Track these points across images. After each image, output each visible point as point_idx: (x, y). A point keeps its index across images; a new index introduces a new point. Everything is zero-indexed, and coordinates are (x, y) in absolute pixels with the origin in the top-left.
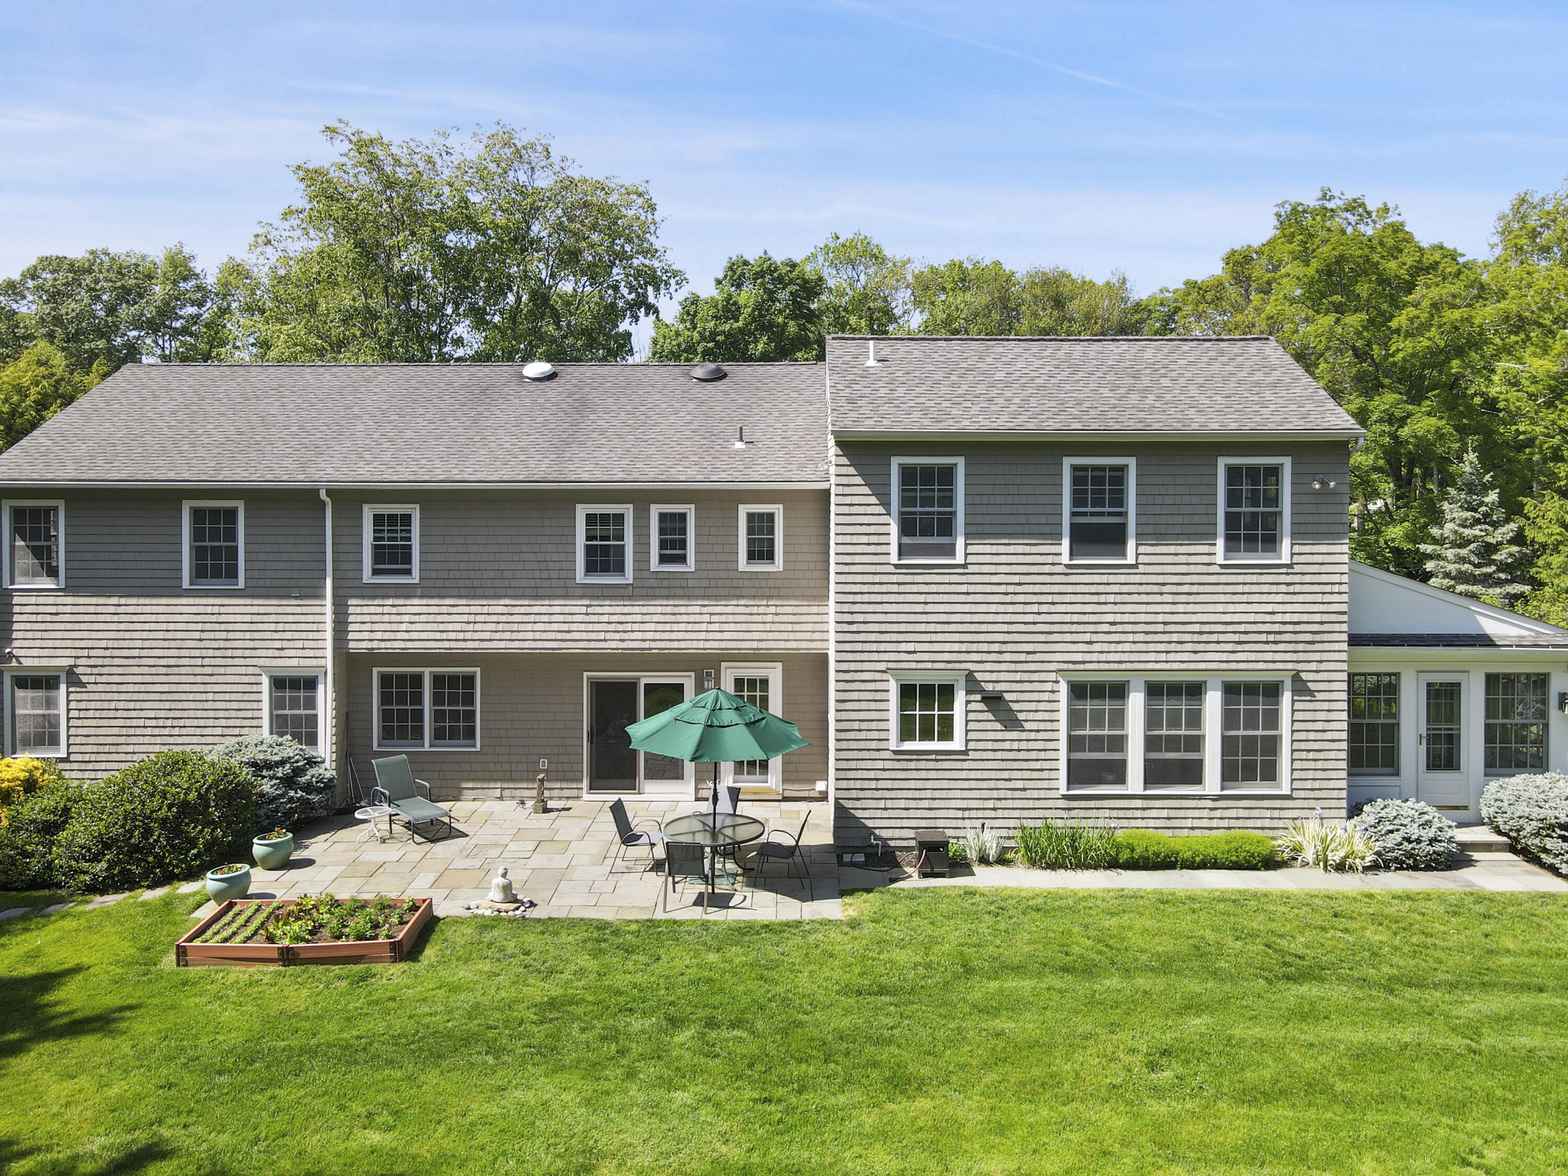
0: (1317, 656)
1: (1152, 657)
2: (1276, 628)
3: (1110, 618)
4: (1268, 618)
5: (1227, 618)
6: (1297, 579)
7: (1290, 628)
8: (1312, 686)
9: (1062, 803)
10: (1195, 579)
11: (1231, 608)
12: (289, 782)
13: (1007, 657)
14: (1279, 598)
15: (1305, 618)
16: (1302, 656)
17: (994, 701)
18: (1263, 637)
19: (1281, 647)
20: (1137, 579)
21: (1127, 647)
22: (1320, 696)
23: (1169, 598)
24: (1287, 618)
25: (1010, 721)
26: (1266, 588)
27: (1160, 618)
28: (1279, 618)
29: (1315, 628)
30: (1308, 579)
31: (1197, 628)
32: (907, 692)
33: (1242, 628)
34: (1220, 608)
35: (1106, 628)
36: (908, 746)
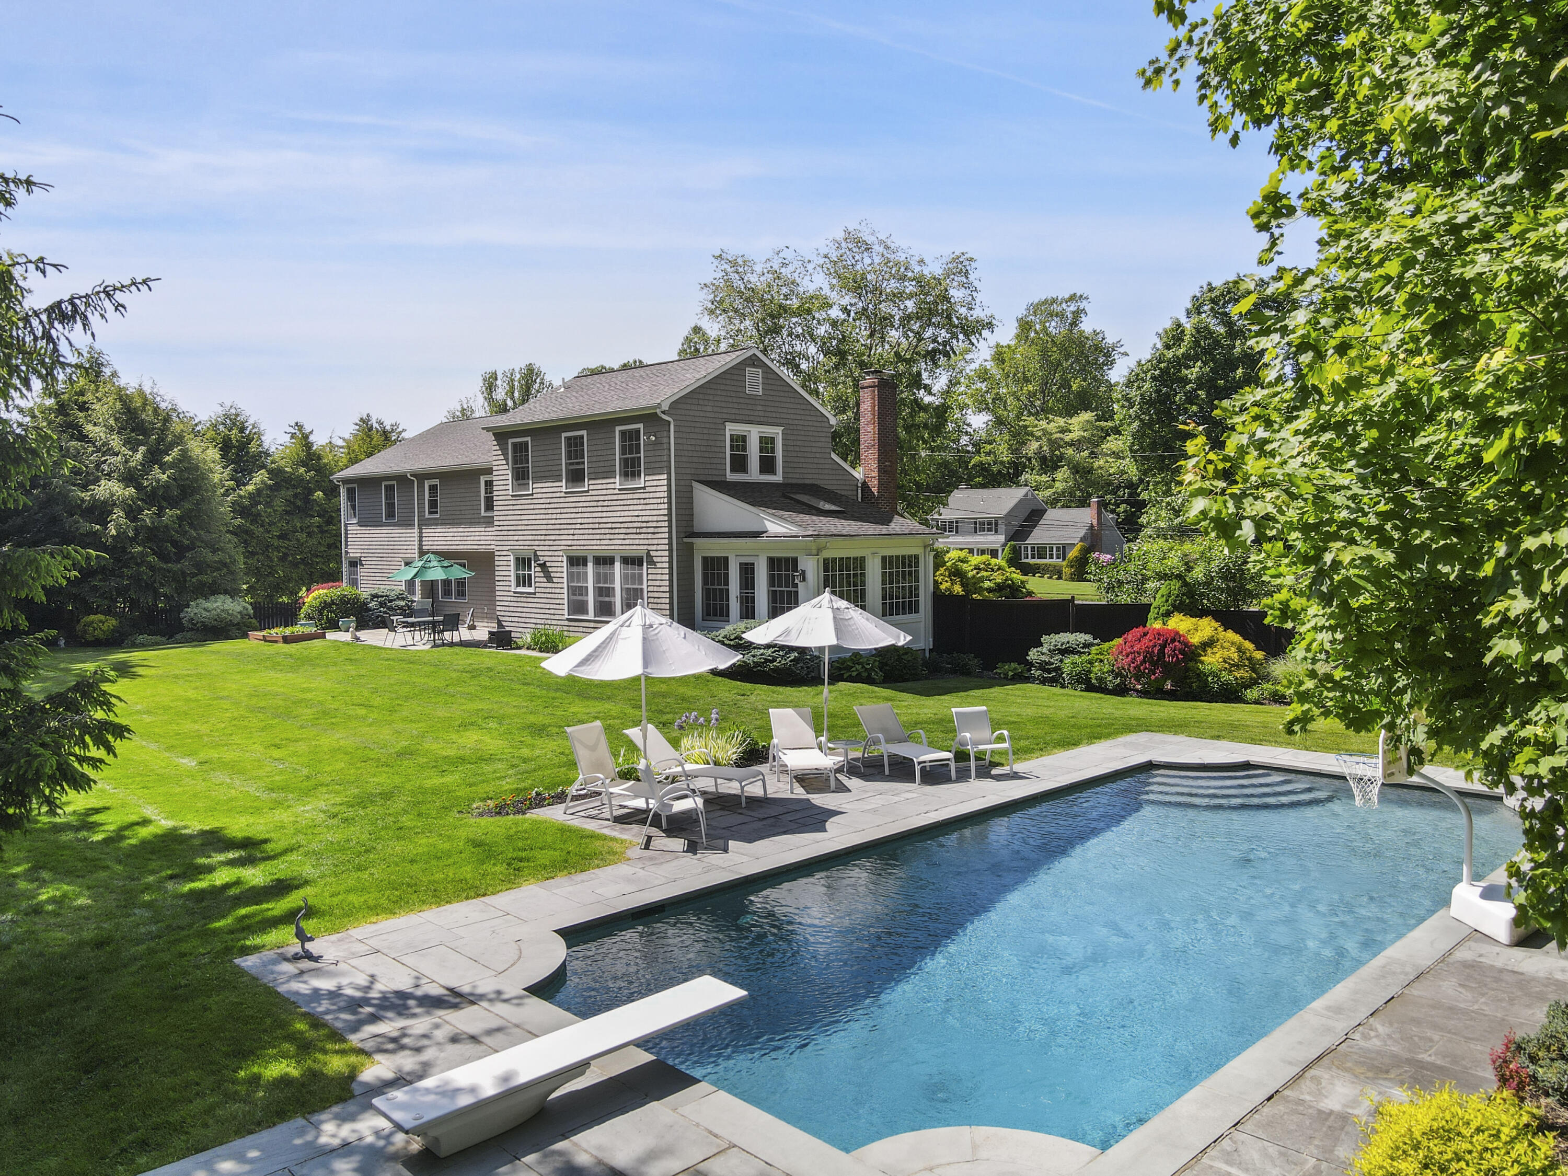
0: (655, 542)
1: (594, 542)
2: (639, 525)
3: (579, 521)
4: (636, 519)
5: (621, 520)
6: (647, 495)
7: (644, 525)
8: (655, 559)
9: (566, 623)
10: (610, 497)
11: (623, 514)
12: (382, 604)
13: (547, 543)
14: (640, 507)
15: (650, 519)
16: (650, 542)
17: (543, 566)
18: (634, 531)
19: (642, 536)
20: (589, 499)
21: (586, 537)
22: (659, 565)
23: (600, 509)
24: (644, 519)
25: (549, 579)
26: (635, 502)
27: (597, 520)
28: (640, 519)
29: (654, 524)
30: (651, 495)
31: (609, 526)
32: (517, 559)
33: (626, 525)
34: (618, 514)
35: (578, 526)
36: (520, 589)
